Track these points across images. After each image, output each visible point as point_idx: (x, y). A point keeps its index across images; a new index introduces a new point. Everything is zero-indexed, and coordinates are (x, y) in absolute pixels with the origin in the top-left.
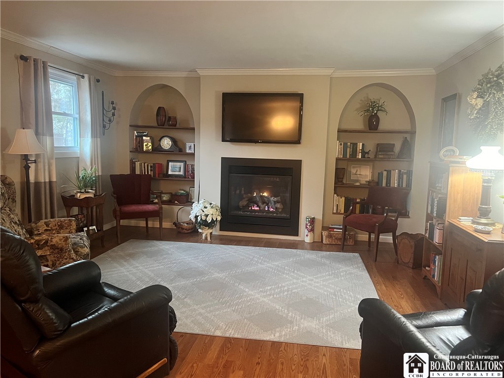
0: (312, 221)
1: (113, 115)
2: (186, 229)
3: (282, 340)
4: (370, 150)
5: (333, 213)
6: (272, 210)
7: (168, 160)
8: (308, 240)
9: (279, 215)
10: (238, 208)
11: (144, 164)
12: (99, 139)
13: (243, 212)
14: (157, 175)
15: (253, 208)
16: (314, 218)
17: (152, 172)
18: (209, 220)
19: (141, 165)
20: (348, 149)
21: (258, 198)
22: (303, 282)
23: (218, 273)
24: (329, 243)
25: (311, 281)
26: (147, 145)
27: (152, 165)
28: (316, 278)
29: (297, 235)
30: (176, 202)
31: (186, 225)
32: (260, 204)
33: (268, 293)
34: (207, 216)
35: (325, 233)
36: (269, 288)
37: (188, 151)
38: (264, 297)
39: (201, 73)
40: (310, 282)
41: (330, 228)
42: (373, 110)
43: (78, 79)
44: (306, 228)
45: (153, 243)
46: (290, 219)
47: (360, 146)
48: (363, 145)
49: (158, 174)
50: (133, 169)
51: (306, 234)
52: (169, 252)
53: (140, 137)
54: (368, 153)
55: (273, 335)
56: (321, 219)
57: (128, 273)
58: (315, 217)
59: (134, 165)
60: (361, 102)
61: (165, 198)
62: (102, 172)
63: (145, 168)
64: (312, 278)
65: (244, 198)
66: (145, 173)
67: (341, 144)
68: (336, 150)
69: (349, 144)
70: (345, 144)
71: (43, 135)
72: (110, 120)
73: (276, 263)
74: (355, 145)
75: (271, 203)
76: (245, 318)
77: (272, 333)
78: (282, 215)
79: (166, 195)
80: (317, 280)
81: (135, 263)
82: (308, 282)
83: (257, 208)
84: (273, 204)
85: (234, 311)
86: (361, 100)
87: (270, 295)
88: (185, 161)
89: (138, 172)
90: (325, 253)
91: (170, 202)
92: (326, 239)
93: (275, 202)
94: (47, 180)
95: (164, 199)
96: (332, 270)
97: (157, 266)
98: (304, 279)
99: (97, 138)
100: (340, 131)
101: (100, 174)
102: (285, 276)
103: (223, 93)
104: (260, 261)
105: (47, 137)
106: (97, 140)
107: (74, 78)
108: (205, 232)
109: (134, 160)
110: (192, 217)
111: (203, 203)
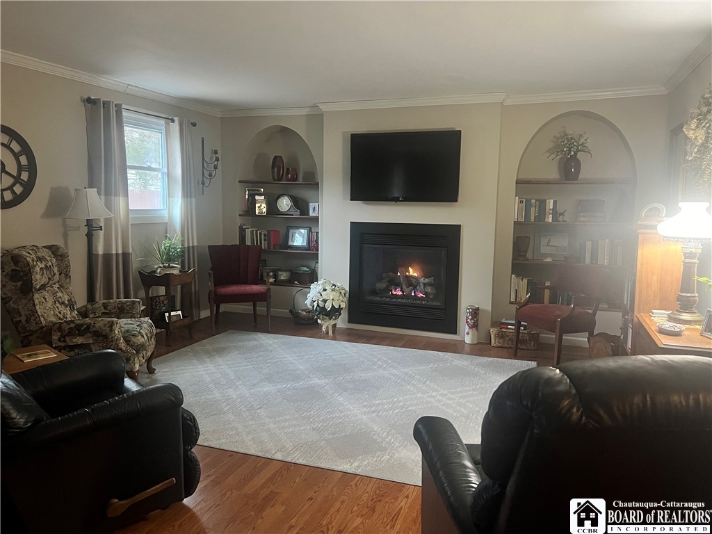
0: (475, 313)
1: (216, 167)
2: (304, 319)
3: (358, 472)
4: (565, 211)
5: (511, 303)
6: (420, 295)
7: (288, 227)
8: (468, 340)
9: (430, 303)
10: (374, 292)
11: (257, 232)
12: (193, 200)
13: (380, 297)
14: (272, 247)
15: (394, 293)
16: (478, 309)
17: (266, 242)
18: (328, 307)
19: (252, 232)
20: (533, 209)
21: (402, 279)
22: (430, 397)
23: (320, 379)
24: (499, 345)
25: (443, 396)
26: (261, 207)
27: (266, 233)
28: (452, 393)
29: (454, 332)
30: (296, 282)
31: (304, 313)
32: (404, 287)
33: (373, 409)
34: (325, 301)
35: (493, 331)
36: (377, 402)
37: (312, 214)
38: (365, 413)
39: (324, 108)
40: (441, 398)
41: (503, 324)
42: (570, 151)
43: (167, 124)
44: (467, 322)
45: (255, 336)
46: (444, 309)
47: (550, 204)
48: (555, 203)
49: (274, 245)
50: (243, 238)
51: (466, 331)
52: (270, 348)
53: (252, 196)
54: (562, 214)
55: (349, 464)
56: (490, 309)
57: (204, 373)
58: (480, 308)
59: (243, 232)
60: (554, 140)
61: (283, 276)
62: (198, 242)
63: (257, 236)
64: (445, 392)
65: (383, 279)
66: (257, 243)
67: (521, 202)
68: (514, 210)
69: (533, 201)
70: (528, 202)
71: (116, 195)
72: (210, 175)
73: (406, 370)
74: (542, 203)
75: (420, 286)
76: (324, 439)
77: (349, 461)
78: (434, 304)
79: (284, 273)
80: (453, 396)
81: (219, 360)
82: (438, 397)
83: (400, 293)
84: (422, 287)
85: (314, 429)
86: (555, 137)
87: (373, 412)
88: (310, 228)
89: (249, 242)
90: (485, 359)
91: (289, 282)
92: (495, 340)
93: (424, 284)
94: (120, 252)
95: (282, 278)
96: (482, 384)
97: (244, 366)
98: (434, 394)
99: (191, 197)
100: (519, 182)
101: (195, 244)
102: (409, 387)
103: (352, 135)
104: (385, 366)
105: (121, 198)
106: (191, 201)
107: (162, 122)
108: (326, 324)
109: (244, 227)
110: (308, 302)
111: (323, 284)
